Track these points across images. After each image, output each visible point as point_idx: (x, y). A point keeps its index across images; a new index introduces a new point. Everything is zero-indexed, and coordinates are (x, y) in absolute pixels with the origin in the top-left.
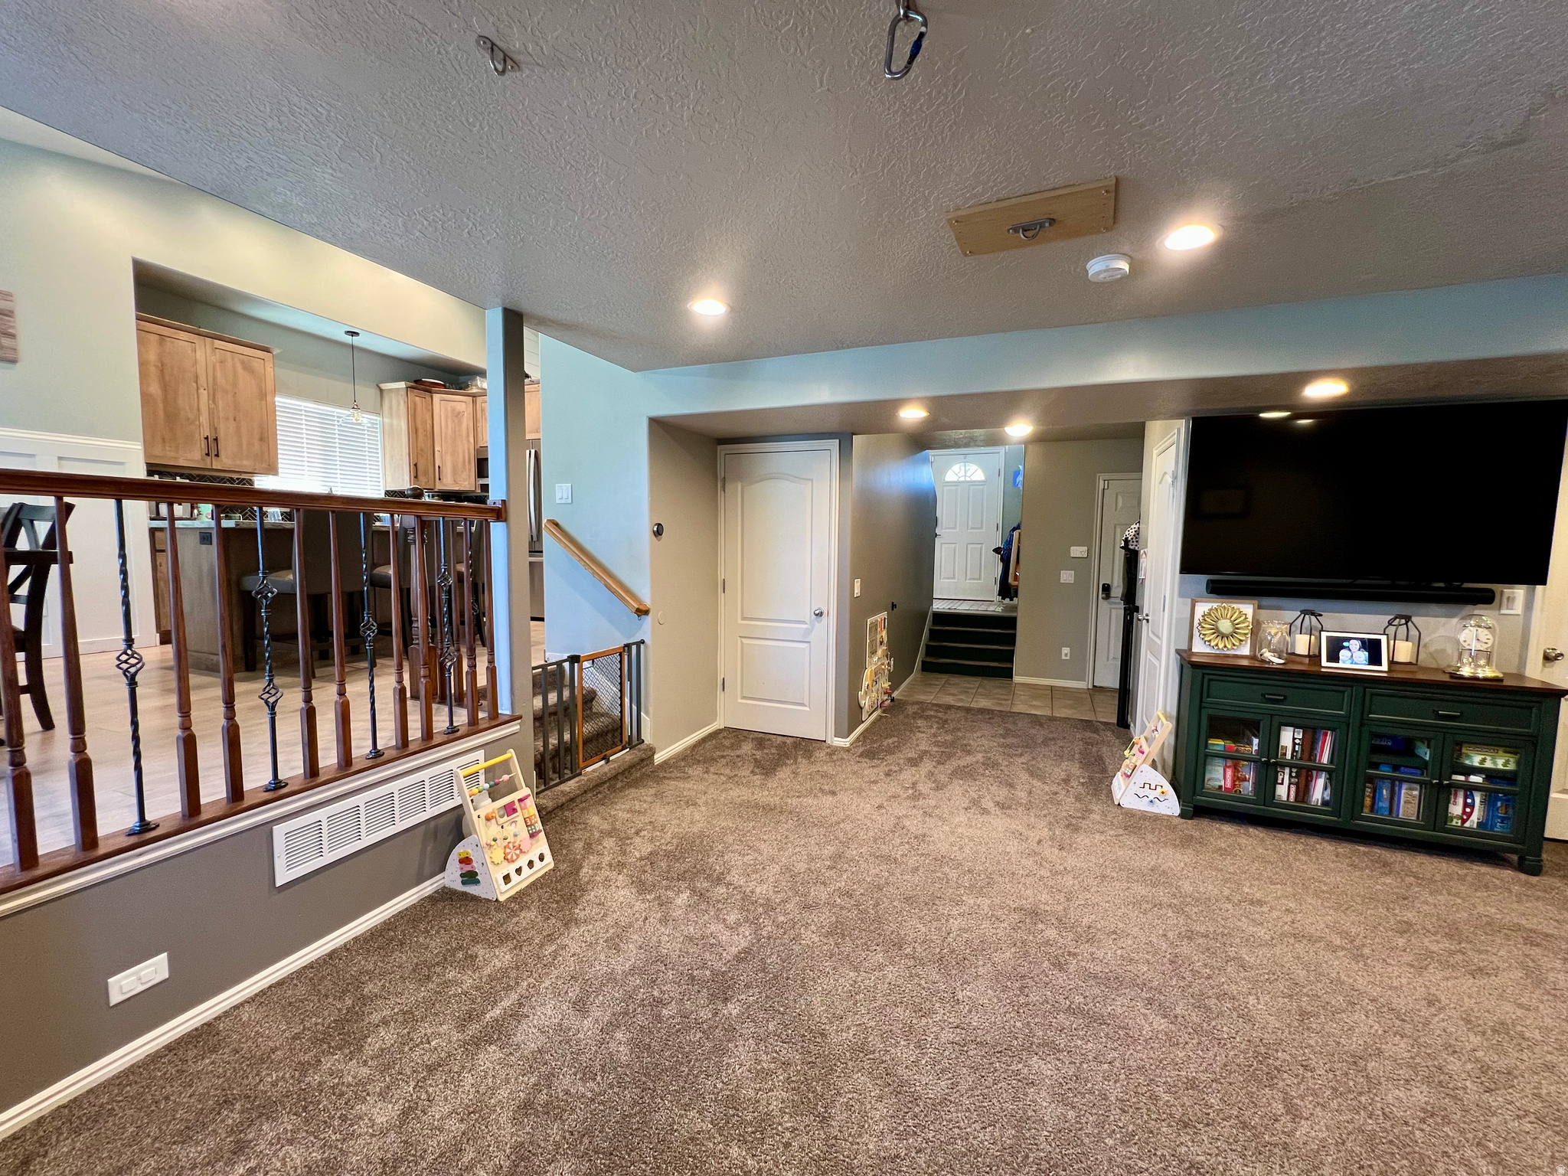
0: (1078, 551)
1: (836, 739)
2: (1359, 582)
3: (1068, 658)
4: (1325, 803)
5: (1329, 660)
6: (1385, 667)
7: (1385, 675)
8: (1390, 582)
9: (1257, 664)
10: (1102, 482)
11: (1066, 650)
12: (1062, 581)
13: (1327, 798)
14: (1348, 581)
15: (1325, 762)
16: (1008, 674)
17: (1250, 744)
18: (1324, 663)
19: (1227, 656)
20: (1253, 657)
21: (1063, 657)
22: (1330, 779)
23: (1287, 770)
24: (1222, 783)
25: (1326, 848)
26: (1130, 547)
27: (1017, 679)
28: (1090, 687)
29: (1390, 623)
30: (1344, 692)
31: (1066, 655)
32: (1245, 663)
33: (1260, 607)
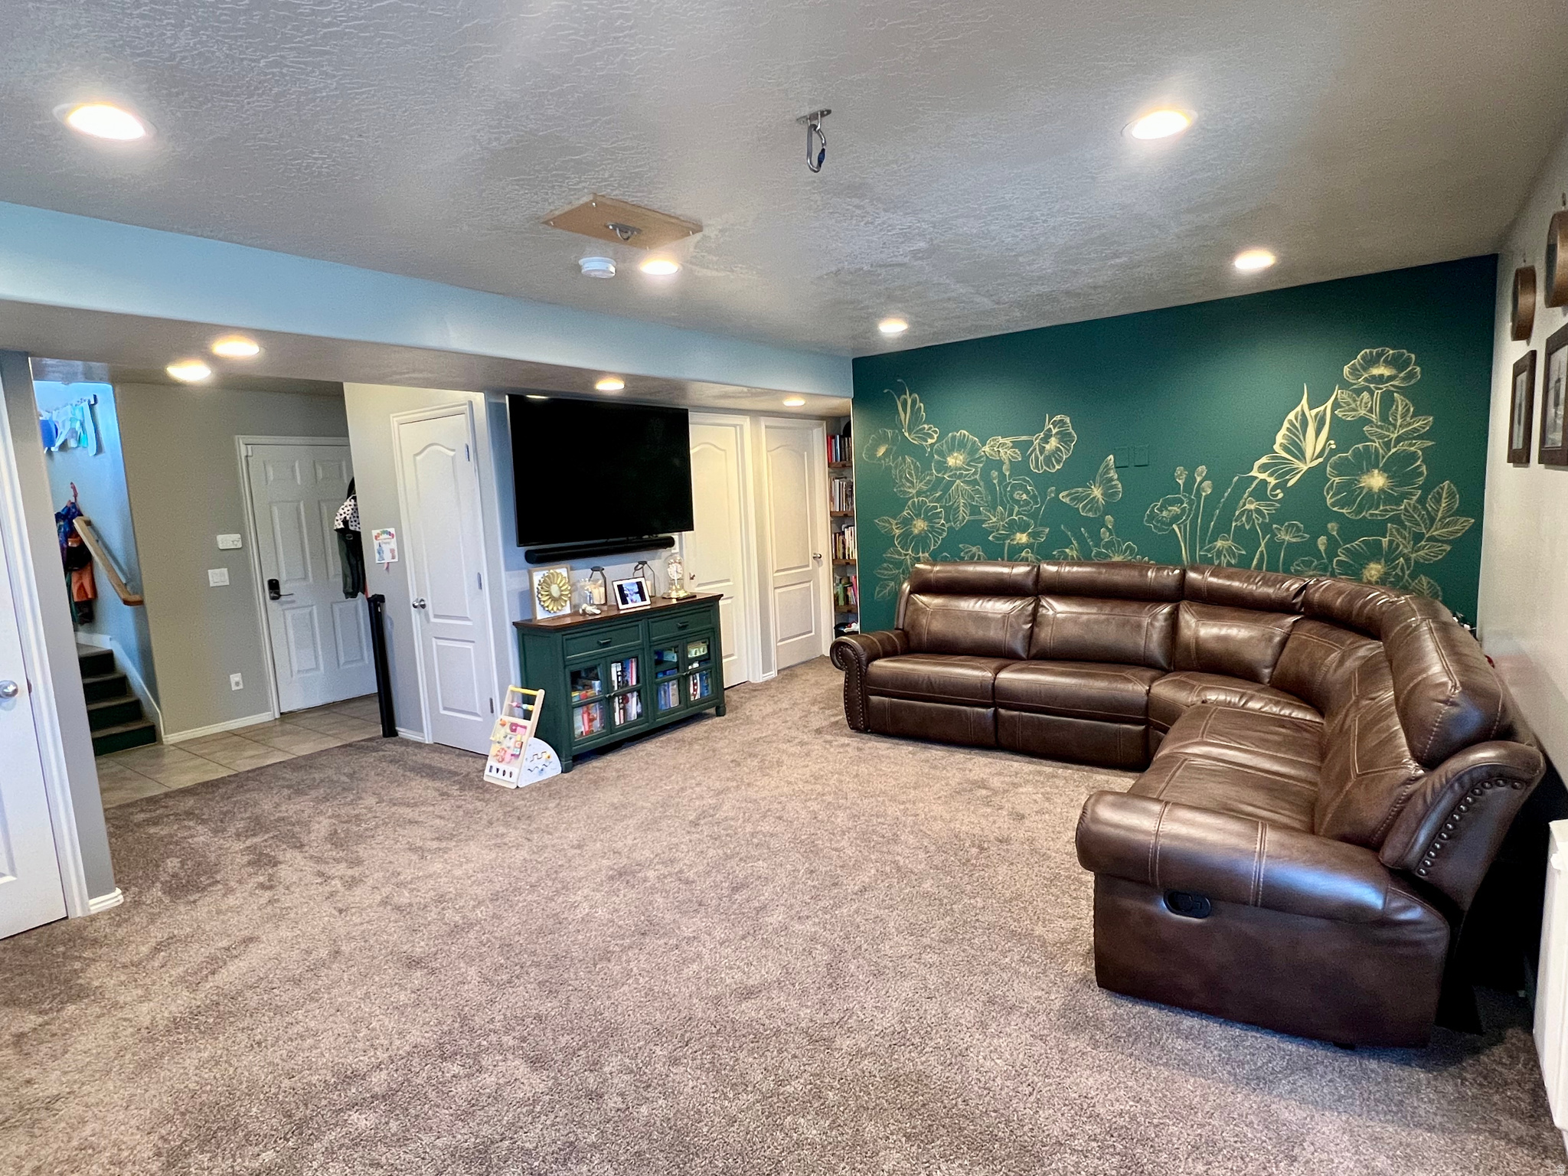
0: (227, 541)
1: (93, 901)
2: (611, 540)
3: (241, 687)
4: (639, 715)
5: (623, 604)
6: (648, 602)
7: (649, 607)
8: (625, 539)
9: (581, 619)
10: (243, 447)
11: (235, 678)
12: (212, 584)
13: (639, 711)
14: (604, 540)
15: (634, 683)
16: (150, 735)
17: (591, 687)
18: (621, 606)
19: (559, 617)
20: (575, 613)
21: (234, 688)
22: (639, 696)
23: (617, 699)
24: (583, 729)
25: (650, 747)
26: (351, 528)
27: (169, 738)
28: (277, 716)
29: (636, 569)
30: (638, 625)
31: (237, 684)
32: (568, 621)
33: (572, 569)
